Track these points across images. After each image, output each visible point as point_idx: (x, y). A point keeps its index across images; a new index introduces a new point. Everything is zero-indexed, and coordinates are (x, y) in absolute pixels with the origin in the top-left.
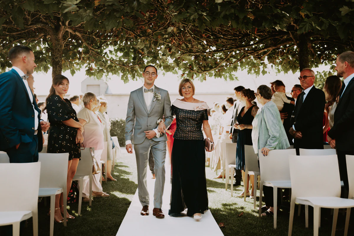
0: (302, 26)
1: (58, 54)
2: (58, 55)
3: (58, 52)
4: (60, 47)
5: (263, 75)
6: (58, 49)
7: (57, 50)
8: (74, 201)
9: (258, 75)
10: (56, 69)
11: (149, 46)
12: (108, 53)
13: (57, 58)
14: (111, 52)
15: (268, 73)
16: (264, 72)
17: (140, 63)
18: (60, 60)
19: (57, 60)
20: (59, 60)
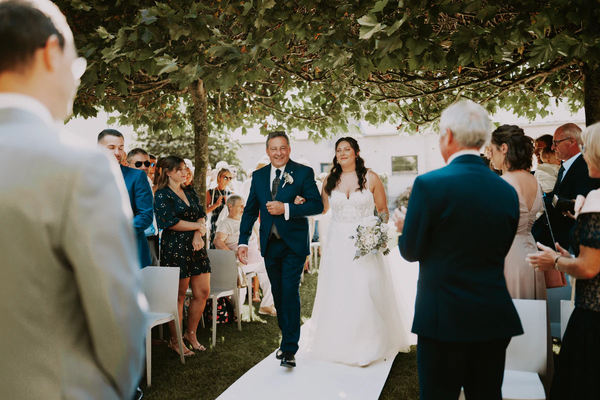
0: (536, 53)
1: (200, 116)
2: (201, 118)
3: (201, 113)
4: (203, 105)
5: (543, 118)
6: (201, 109)
7: (199, 110)
8: (225, 321)
9: (533, 118)
10: (199, 138)
11: (339, 87)
12: (290, 99)
13: (199, 121)
14: (294, 97)
15: (550, 114)
16: (544, 113)
17: (334, 112)
18: (204, 123)
19: (199, 125)
20: (202, 125)
